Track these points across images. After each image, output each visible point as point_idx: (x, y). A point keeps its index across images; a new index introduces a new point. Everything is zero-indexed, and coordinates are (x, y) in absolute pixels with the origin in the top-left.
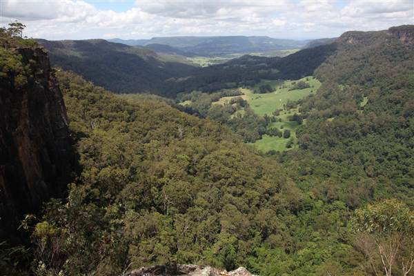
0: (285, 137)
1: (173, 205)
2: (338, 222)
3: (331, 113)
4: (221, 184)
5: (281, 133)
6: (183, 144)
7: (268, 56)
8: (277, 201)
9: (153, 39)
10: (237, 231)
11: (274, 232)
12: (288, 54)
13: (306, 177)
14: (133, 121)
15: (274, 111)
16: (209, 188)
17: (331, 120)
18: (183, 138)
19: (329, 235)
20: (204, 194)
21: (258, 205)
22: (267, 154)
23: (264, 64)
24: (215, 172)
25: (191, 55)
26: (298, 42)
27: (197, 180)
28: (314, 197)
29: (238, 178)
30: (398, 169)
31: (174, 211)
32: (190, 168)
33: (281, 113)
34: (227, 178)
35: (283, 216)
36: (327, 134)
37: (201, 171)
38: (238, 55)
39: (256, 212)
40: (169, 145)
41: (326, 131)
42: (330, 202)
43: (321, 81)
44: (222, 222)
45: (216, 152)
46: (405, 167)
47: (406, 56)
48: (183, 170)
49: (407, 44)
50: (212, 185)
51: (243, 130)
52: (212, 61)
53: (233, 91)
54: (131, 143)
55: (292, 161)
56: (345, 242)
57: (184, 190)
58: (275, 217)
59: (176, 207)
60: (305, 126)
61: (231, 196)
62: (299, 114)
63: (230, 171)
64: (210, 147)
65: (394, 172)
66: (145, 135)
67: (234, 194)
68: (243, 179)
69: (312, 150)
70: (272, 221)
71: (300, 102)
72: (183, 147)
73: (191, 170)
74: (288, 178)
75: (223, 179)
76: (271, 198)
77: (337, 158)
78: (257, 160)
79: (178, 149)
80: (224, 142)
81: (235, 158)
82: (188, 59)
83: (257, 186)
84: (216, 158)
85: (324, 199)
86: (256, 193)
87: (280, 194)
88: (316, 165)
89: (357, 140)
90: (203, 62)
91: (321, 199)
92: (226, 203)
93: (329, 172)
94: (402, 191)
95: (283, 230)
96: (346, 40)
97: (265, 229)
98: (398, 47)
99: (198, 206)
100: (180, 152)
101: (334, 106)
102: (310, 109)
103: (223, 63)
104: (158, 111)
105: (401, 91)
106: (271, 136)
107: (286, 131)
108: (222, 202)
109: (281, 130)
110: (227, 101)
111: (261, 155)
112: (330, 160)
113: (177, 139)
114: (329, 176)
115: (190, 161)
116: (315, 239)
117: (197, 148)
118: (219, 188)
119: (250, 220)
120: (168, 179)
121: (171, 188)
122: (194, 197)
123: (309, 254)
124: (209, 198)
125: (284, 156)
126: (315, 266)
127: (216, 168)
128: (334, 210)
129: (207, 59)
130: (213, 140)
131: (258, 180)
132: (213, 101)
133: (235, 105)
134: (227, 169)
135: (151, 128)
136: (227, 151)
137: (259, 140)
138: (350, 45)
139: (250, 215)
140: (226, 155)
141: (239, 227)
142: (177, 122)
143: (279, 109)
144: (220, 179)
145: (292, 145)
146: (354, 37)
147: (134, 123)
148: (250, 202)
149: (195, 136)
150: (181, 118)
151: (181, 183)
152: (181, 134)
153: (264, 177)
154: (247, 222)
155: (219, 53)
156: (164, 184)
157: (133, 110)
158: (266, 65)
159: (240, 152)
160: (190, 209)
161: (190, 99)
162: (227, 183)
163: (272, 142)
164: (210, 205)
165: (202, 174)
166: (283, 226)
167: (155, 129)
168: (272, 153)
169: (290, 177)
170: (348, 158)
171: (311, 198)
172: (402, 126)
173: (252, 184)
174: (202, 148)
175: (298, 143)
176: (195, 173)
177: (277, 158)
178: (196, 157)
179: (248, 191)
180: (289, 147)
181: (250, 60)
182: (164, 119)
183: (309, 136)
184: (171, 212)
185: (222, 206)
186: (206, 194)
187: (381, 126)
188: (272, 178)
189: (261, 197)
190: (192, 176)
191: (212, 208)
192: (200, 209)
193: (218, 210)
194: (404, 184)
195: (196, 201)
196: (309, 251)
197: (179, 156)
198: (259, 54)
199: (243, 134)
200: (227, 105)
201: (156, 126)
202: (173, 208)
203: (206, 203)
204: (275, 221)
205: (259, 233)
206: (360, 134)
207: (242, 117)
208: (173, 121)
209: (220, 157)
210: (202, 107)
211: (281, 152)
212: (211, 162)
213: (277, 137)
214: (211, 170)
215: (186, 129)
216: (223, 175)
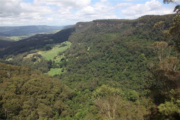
0: (60, 68)
1: (10, 113)
2: (88, 98)
3: (77, 55)
4: (34, 95)
6: (11, 80)
7: (47, 34)
8: (62, 96)
10: (47, 115)
11: (63, 110)
12: (56, 32)
13: (72, 83)
15: (54, 57)
16: (29, 98)
17: (77, 57)
18: (11, 77)
19: (86, 104)
20: (27, 102)
21: (54, 100)
22: (54, 76)
23: (46, 37)
24: (31, 90)
25: (9, 35)
26: (60, 27)
27: (22, 96)
28: (77, 90)
29: (42, 90)
30: (105, 72)
31: (12, 116)
32: (17, 91)
33: (57, 58)
34: (37, 92)
35: (66, 101)
36: (77, 63)
37: (23, 92)
38: (34, 34)
39: (54, 103)
40: (3, 82)
42: (83, 90)
43: (71, 42)
44: (39, 113)
45: (29, 80)
46: (106, 71)
47: (100, 30)
48: (13, 93)
49: (99, 26)
50: (30, 97)
51: (41, 68)
52: (21, 38)
53: (33, 51)
55: (65, 77)
56: (92, 105)
57: (16, 103)
58: (63, 103)
59: (12, 113)
60: (67, 62)
61: (40, 99)
62: (64, 57)
63: (38, 88)
64: (26, 79)
65: (103, 73)
67: (42, 98)
68: (45, 90)
69: (72, 71)
70: (62, 105)
71: (64, 52)
73: (18, 92)
74: (65, 85)
76: (59, 95)
77: (83, 72)
78: (50, 80)
79: (9, 83)
80: (33, 75)
81: (39, 81)
82: (7, 37)
83: (52, 92)
84: (30, 83)
85: (81, 90)
86: (52, 95)
87: (63, 93)
88: (75, 77)
89: (88, 64)
90: (16, 38)
91: (80, 90)
92: (39, 103)
93: (81, 78)
94: (107, 80)
95: (67, 108)
96: (78, 25)
97: (60, 109)
98: (97, 27)
99: (25, 109)
100: (10, 85)
101: (78, 52)
102: (69, 54)
103: (26, 38)
105: (100, 43)
106: (54, 68)
107: (60, 65)
108: (37, 103)
109: (58, 65)
110: (31, 56)
111: (51, 77)
112: (80, 74)
113: (7, 78)
114: (81, 80)
115: (17, 88)
116: (81, 107)
117: (19, 81)
118: (34, 97)
119: (52, 108)
120: (6, 100)
121: (8, 104)
122: (22, 105)
123: (80, 114)
124: (30, 103)
125: (61, 76)
126: (83, 118)
127: (31, 88)
128: (85, 93)
129: (19, 37)
130: (27, 75)
131: (52, 89)
132: (24, 57)
133: (35, 57)
134: (36, 87)
136: (35, 79)
137: (49, 71)
138: (80, 27)
139: (51, 105)
140: (35, 81)
141: (47, 113)
142: (6, 70)
143: (55, 56)
144: (34, 93)
145: (64, 71)
146: (81, 24)
148: (50, 99)
149: (17, 75)
150: (8, 67)
151: (13, 100)
152: (9, 75)
153: (54, 87)
154: (51, 109)
155: (24, 34)
156: (3, 103)
158: (47, 38)
159: (41, 78)
160: (21, 112)
161: (12, 57)
162: (38, 94)
163: (55, 71)
164: (31, 107)
165: (24, 92)
166: (67, 106)
168: (56, 76)
169: (66, 84)
170: (87, 71)
171: (76, 91)
172: (103, 56)
173: (50, 92)
174: (22, 80)
175: (66, 69)
176: (20, 93)
177: (59, 77)
178: (19, 85)
179: (48, 95)
180: (63, 72)
181: (39, 36)
183: (70, 65)
184: (10, 117)
185: (37, 105)
186: (28, 102)
187: (96, 57)
188: (58, 87)
189: (55, 96)
190: (19, 95)
191: (32, 108)
192: (26, 110)
193: (36, 108)
194: (107, 77)
195: (23, 107)
196: (80, 113)
197: (9, 87)
198: (43, 33)
199: (41, 70)
202: (11, 114)
203: (29, 106)
204: (63, 105)
205: (57, 112)
206: (89, 61)
207: (40, 62)
208: (3, 69)
209: (32, 82)
210: (18, 60)
211: (60, 74)
212: (28, 86)
213: (57, 68)
214: (28, 90)
215: (12, 72)
216: (35, 91)
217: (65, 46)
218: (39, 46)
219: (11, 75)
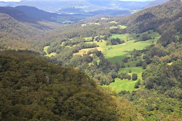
0: (133, 80)
3: (169, 59)
5: (130, 76)
6: (50, 88)
13: (153, 112)
14: (6, 70)
15: (123, 59)
17: (170, 64)
18: (50, 84)
22: (120, 93)
23: (114, 22)
24: (77, 111)
27: (62, 118)
29: (96, 115)
32: (56, 108)
33: (129, 60)
34: (87, 116)
40: (38, 90)
41: (167, 74)
43: (160, 34)
45: (77, 94)
48: (50, 111)
51: (99, 75)
54: (4, 89)
55: (140, 99)
60: (149, 70)
62: (143, 60)
63: (90, 109)
66: (16, 82)
68: (101, 115)
69: (156, 89)
71: (143, 51)
72: (50, 91)
73: (57, 111)
74: (138, 114)
75: (84, 117)
79: (47, 93)
80: (84, 85)
81: (93, 98)
84: (77, 99)
88: (160, 101)
93: (172, 107)
100: (46, 96)
101: (172, 53)
102: (153, 56)
104: (28, 62)
106: (122, 79)
107: (134, 75)
109: (129, 74)
110: (85, 52)
111: (115, 95)
112: (172, 97)
113: (44, 85)
114: (172, 111)
115: (56, 103)
117: (62, 91)
125: (133, 95)
127: (78, 107)
130: (75, 84)
132: (74, 52)
133: (91, 55)
134: (87, 108)
135: (22, 76)
136: (86, 93)
137: (113, 83)
140: (86, 96)
142: (44, 70)
143: (127, 57)
144: (81, 117)
145: (139, 86)
147: (6, 72)
149: (60, 81)
150: (48, 67)
152: (48, 81)
155: (78, 13)
157: (6, 62)
158: (116, 23)
161: (55, 51)
163: (123, 84)
165: (67, 114)
167: (26, 77)
168: (123, 93)
169: (140, 112)
174: (66, 91)
175: (144, 84)
176: (60, 113)
177: (128, 97)
178: (61, 99)
180: (137, 87)
182: (33, 68)
183: (153, 78)
190: (58, 116)
197: (45, 99)
199: (99, 79)
200: (86, 55)
201: (26, 74)
207: (98, 64)
208: (41, 69)
209: (81, 98)
210: (65, 57)
211: (131, 92)
212: (74, 102)
213: (127, 80)
214: (74, 109)
215: (52, 76)
216: (84, 113)
217: (147, 39)
218: (101, 36)
219: (50, 81)
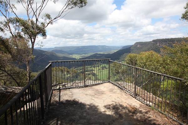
7: (106, 54)
9: (55, 47)
12: (114, 52)
25: (71, 54)
26: (118, 47)
38: (93, 54)
49: (160, 46)
52: (81, 57)
82: (71, 56)
90: (77, 57)
96: (137, 46)
98: (157, 47)
103: (86, 57)
129: (80, 55)
133: (90, 75)
138: (138, 47)
146: (139, 44)
155: (84, 53)
181: (98, 55)
198: (102, 53)
